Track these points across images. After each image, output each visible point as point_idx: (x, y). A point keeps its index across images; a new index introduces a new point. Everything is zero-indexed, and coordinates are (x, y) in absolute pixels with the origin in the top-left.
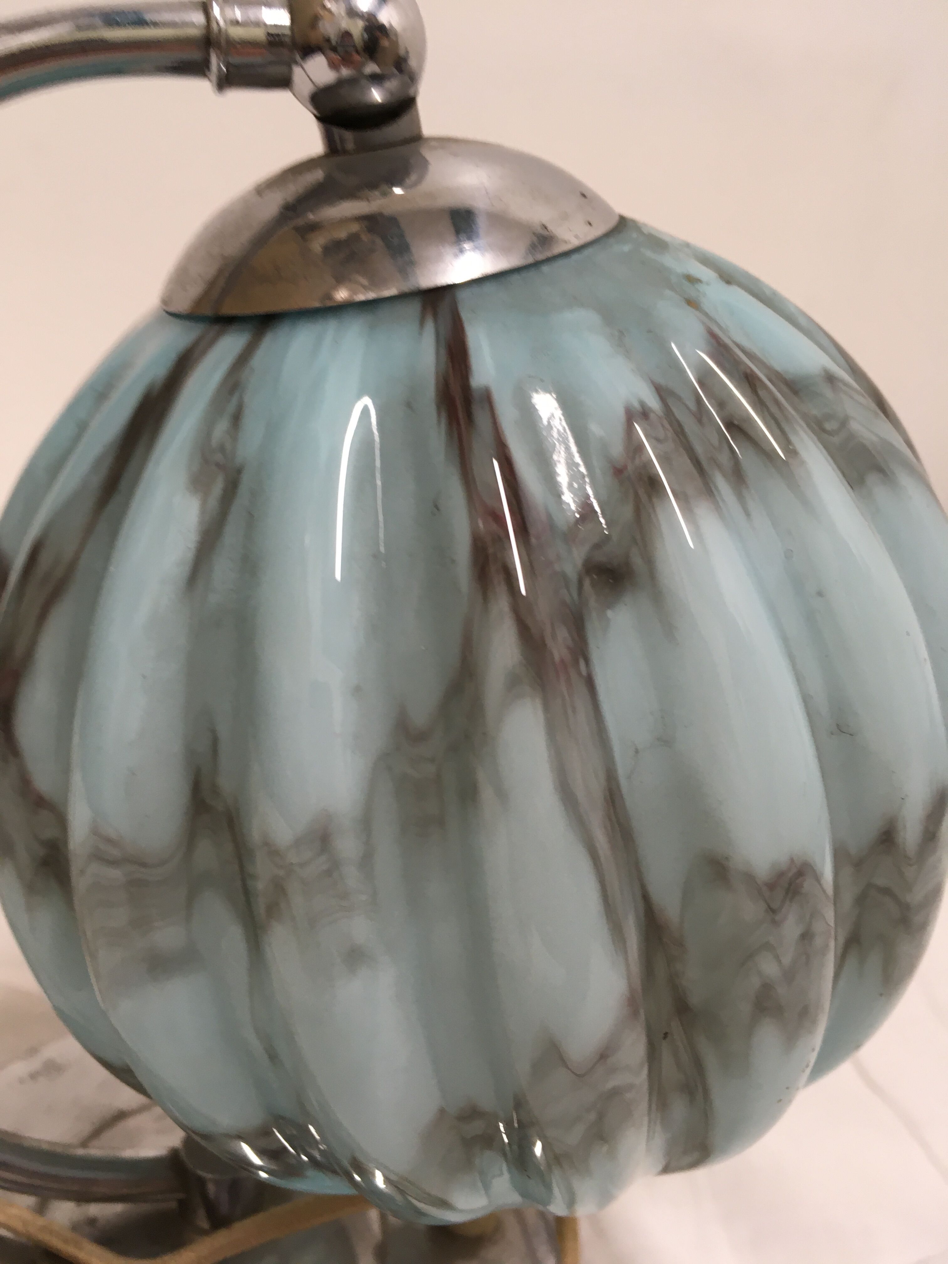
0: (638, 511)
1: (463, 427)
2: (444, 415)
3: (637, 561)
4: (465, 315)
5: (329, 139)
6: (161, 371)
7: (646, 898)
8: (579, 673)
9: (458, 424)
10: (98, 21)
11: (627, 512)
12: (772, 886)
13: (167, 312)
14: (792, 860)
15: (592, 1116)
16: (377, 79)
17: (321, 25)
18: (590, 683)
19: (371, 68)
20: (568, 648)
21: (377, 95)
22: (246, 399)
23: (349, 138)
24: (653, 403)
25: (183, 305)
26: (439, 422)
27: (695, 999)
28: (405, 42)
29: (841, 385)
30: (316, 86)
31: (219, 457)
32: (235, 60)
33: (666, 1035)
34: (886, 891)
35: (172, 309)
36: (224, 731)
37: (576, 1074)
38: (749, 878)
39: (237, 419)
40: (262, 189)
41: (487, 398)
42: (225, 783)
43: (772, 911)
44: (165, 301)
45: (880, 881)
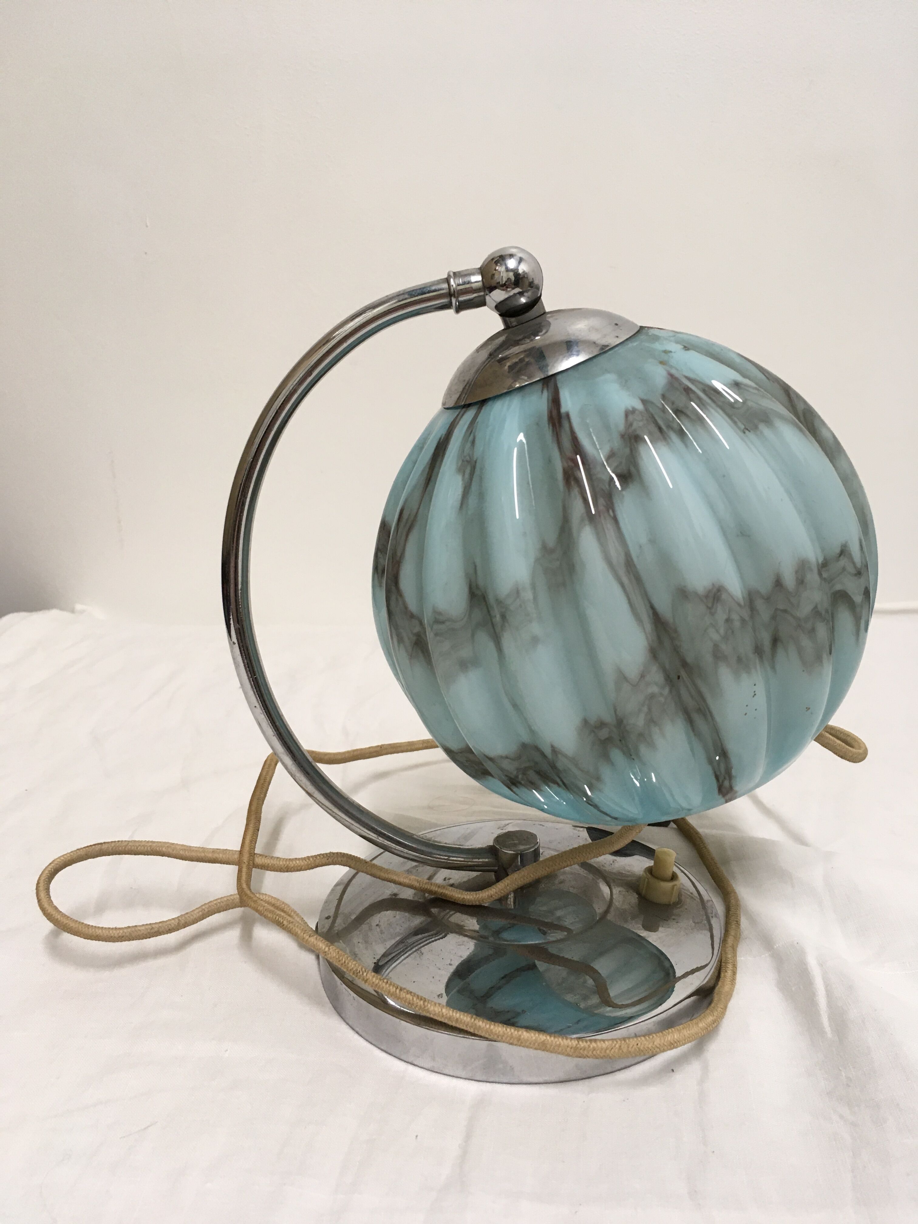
0: (631, 450)
1: (558, 428)
2: (551, 425)
3: (633, 469)
4: (559, 385)
5: (505, 322)
6: (444, 432)
7: (652, 607)
8: (609, 515)
9: (556, 428)
10: (407, 296)
11: (627, 451)
12: (707, 597)
13: (444, 408)
14: (713, 584)
15: (645, 709)
16: (521, 294)
17: (496, 276)
18: (615, 520)
19: (517, 290)
20: (604, 506)
21: (523, 300)
22: (476, 434)
23: (513, 321)
24: (640, 406)
25: (451, 404)
26: (549, 428)
27: (689, 660)
28: (531, 276)
29: (743, 386)
30: (495, 302)
31: (468, 458)
32: (462, 299)
33: (679, 677)
34: (785, 611)
35: (447, 406)
36: (478, 561)
37: (632, 685)
38: (696, 594)
39: (473, 442)
40: (478, 350)
41: (568, 415)
42: (481, 583)
43: (709, 608)
44: (444, 404)
45: (781, 607)
